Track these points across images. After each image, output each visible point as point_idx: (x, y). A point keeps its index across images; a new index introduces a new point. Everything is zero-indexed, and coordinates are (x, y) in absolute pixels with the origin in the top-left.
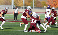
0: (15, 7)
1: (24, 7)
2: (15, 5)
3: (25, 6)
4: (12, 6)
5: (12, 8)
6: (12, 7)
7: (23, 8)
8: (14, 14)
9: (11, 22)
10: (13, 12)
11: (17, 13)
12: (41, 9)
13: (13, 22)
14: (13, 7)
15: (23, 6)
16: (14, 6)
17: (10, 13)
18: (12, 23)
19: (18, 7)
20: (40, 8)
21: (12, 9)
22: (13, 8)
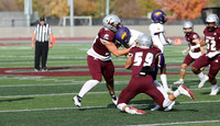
0: (37, 18)
1: (72, 18)
2: (36, 13)
3: (75, 14)
4: (28, 17)
5: (28, 23)
6: (25, 20)
7: (68, 21)
8: (33, 46)
9: (25, 78)
10: (30, 39)
11: (46, 43)
12: (138, 24)
13: (33, 78)
14: (31, 20)
15: (69, 14)
16: (32, 17)
17: (19, 44)
18: (27, 82)
19: (49, 18)
20: (132, 22)
21: (25, 25)
22: (32, 25)
